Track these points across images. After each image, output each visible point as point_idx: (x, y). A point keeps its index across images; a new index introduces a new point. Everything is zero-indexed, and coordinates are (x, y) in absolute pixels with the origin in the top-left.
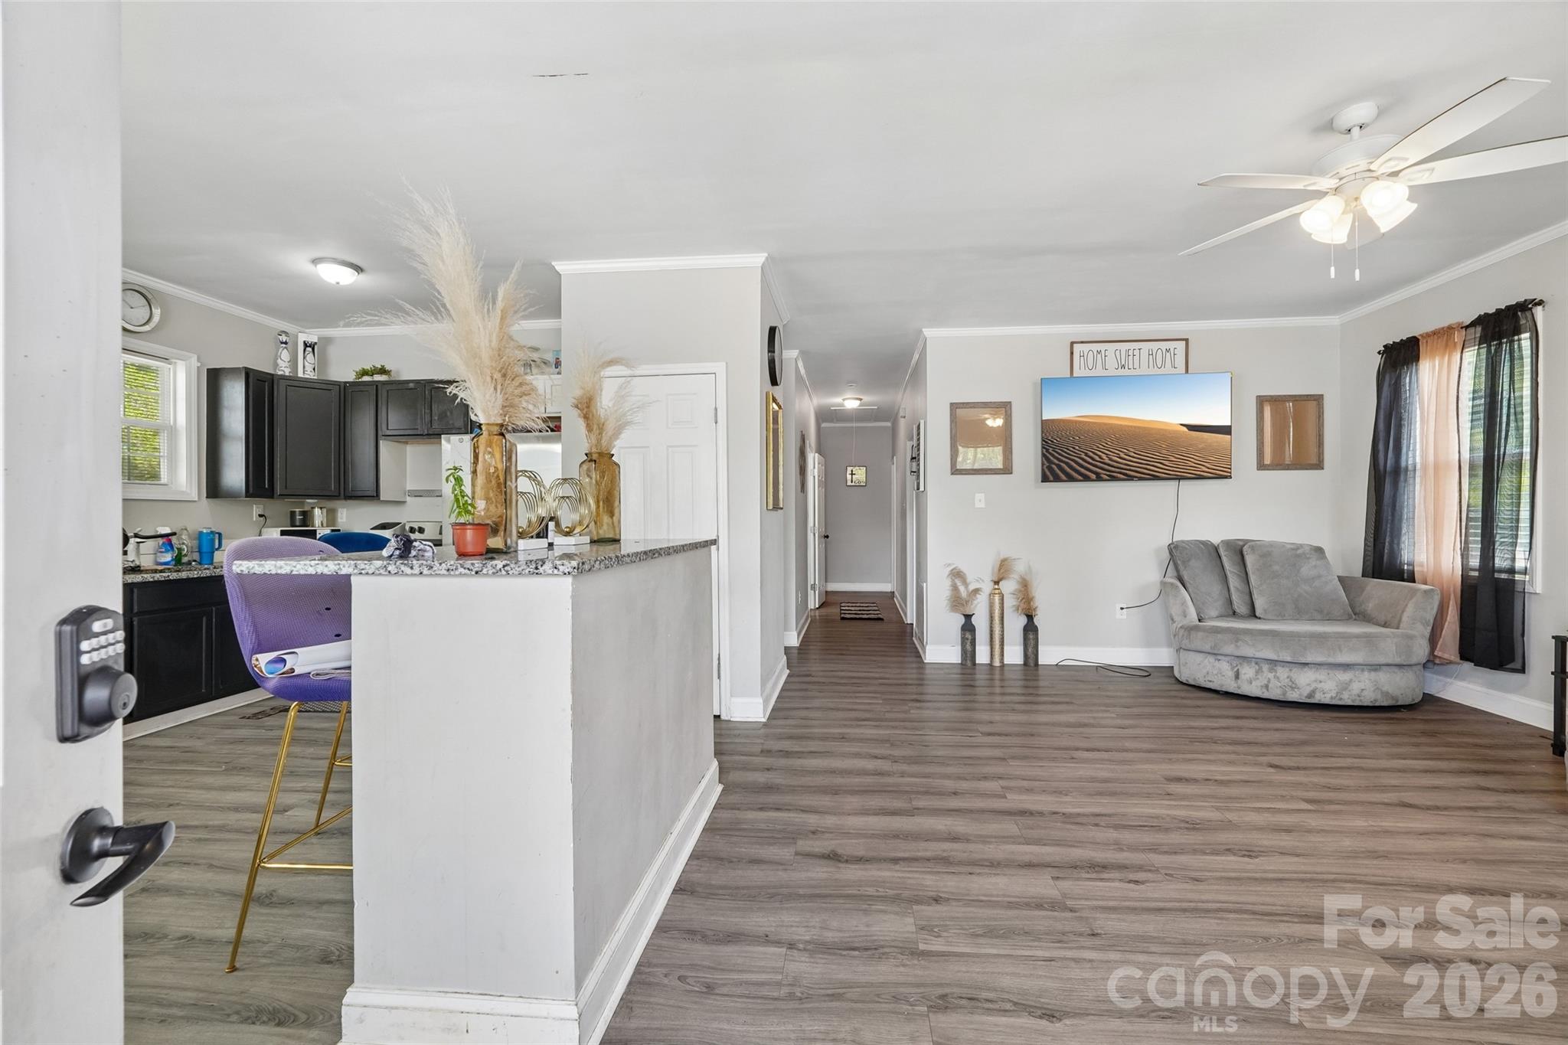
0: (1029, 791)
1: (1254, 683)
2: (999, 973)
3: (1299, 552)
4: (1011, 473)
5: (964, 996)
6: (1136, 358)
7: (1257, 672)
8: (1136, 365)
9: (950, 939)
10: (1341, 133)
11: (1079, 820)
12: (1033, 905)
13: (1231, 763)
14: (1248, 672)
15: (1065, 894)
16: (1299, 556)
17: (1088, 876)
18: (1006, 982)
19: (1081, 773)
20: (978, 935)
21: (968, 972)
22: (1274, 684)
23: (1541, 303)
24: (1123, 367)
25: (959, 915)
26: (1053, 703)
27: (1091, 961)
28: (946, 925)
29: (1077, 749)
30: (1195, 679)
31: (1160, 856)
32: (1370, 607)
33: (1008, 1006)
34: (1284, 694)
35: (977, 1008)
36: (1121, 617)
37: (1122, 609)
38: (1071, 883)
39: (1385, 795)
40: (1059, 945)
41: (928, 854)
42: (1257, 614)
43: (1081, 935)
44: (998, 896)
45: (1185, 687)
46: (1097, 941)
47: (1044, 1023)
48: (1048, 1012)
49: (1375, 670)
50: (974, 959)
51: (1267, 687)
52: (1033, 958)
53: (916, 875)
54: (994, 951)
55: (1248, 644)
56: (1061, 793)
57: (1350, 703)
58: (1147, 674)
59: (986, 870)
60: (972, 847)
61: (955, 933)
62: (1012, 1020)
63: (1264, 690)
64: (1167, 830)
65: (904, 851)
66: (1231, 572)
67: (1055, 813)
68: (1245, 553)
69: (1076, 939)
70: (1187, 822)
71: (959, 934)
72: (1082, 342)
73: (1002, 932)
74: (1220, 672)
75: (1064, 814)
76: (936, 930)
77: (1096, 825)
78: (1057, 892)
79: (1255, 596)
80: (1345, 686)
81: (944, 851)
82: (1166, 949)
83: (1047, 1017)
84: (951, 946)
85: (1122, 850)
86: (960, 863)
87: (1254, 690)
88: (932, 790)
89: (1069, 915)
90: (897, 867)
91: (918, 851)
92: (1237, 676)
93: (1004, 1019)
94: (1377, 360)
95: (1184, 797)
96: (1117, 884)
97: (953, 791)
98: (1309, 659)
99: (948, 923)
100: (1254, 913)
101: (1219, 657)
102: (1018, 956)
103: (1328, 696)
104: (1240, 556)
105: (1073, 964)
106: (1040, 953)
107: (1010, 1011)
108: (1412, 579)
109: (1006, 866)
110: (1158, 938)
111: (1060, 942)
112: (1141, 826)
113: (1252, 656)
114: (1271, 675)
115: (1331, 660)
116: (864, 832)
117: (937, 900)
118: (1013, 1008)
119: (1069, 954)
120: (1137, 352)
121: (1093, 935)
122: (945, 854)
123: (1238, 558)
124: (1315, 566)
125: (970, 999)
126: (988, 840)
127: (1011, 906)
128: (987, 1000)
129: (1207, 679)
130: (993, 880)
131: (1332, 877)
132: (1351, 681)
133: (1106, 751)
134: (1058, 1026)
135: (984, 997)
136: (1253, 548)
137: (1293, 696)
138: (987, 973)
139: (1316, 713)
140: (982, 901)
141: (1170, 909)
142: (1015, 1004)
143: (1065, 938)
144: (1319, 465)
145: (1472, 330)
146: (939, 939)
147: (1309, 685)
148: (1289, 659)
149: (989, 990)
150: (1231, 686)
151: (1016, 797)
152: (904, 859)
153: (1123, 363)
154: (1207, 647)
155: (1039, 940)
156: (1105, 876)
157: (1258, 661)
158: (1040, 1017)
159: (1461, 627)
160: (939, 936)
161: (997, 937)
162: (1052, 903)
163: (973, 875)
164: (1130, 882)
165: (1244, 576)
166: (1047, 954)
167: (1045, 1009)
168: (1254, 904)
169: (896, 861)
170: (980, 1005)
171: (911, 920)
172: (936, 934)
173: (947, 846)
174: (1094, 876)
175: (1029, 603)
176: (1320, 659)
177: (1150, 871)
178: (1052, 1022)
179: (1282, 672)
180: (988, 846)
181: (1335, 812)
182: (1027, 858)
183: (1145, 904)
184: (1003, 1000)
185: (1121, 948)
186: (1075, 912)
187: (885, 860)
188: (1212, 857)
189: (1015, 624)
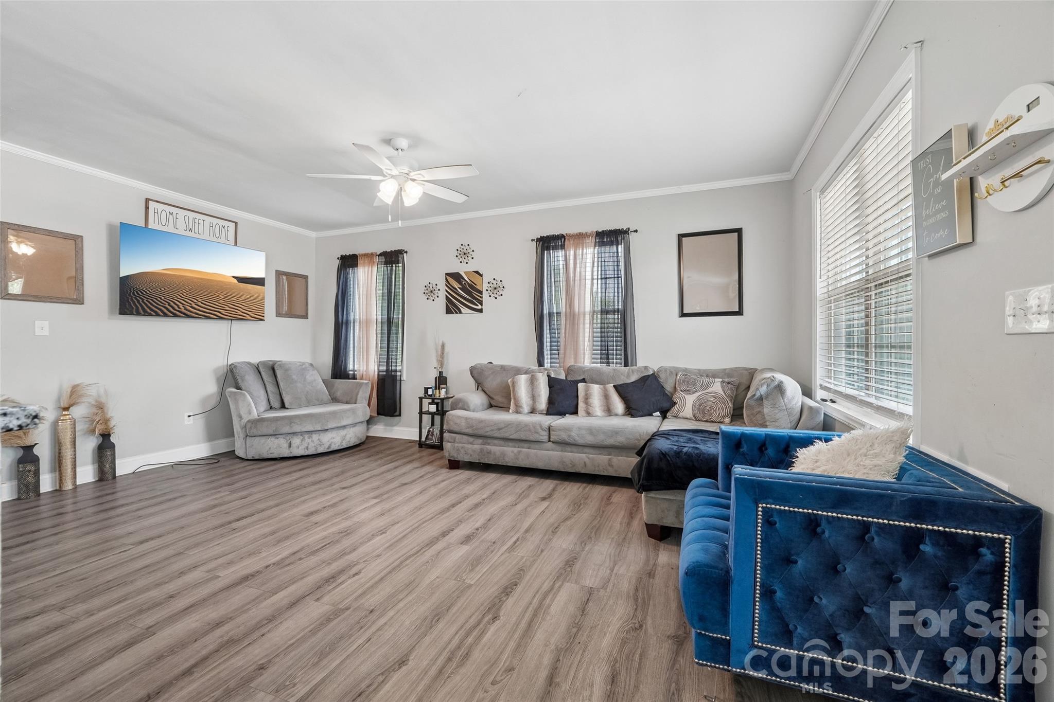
0: (231, 563)
1: (300, 448)
2: (355, 669)
3: (304, 367)
4: (83, 304)
5: (354, 697)
6: (201, 226)
7: (302, 441)
8: (201, 232)
9: (304, 680)
10: (393, 148)
11: (287, 562)
12: (325, 622)
13: (324, 494)
14: (296, 441)
15: (333, 604)
16: (304, 369)
17: (331, 587)
18: (364, 669)
19: (251, 536)
20: (317, 663)
21: (339, 685)
22: (311, 445)
23: (406, 252)
24: (191, 230)
25: (291, 663)
26: (170, 500)
27: (386, 624)
28: (291, 675)
29: (230, 523)
30: (260, 455)
31: (351, 555)
32: (338, 394)
33: (381, 678)
34: (316, 450)
35: (369, 695)
36: (189, 423)
37: (189, 416)
38: (328, 597)
39: (395, 483)
40: (362, 630)
41: (211, 647)
42: (286, 406)
43: (366, 616)
44: (299, 633)
45: (252, 462)
46: (376, 614)
47: (404, 668)
48: (400, 662)
49: (354, 426)
50: (333, 676)
51: (307, 448)
52: (361, 646)
53: (223, 667)
54: (337, 662)
55: (297, 424)
56: (254, 553)
57: (346, 447)
58: (217, 461)
59: (270, 626)
60: (239, 620)
61: (302, 674)
62: (391, 682)
63: (306, 450)
64: (338, 541)
65: (186, 660)
66: (268, 382)
67: (267, 567)
68: (276, 369)
69: (367, 620)
70: (342, 532)
71: (305, 672)
72: (157, 202)
73: (328, 649)
74: (279, 446)
75: (274, 564)
76: (287, 683)
77: (300, 559)
78: (328, 606)
79: (284, 395)
80: (344, 438)
81: (221, 637)
82: (405, 593)
83: (402, 665)
84: (310, 682)
85: (330, 564)
86: (246, 635)
87: (300, 452)
88: (144, 607)
89: (348, 612)
90: (196, 675)
91: (198, 652)
92: (290, 446)
93: (387, 686)
94: (337, 263)
95: (325, 521)
96: (349, 581)
97: (167, 596)
98: (330, 427)
99: (289, 673)
100: (413, 555)
101: (278, 436)
102: (352, 652)
103: (337, 445)
104: (272, 372)
105: (381, 632)
106: (360, 641)
107: (384, 679)
108: (354, 378)
109: (280, 614)
110: (396, 591)
111: (362, 628)
112: (323, 547)
113: (299, 431)
114: (309, 441)
115: (339, 425)
116: (119, 677)
117: (262, 668)
118: (384, 677)
119: (374, 629)
120: (201, 222)
121: (371, 612)
122: (225, 639)
123: (271, 372)
124: (312, 375)
125: (359, 695)
126: (246, 608)
127: (313, 632)
128: (368, 687)
129: (269, 452)
130: (282, 628)
131: (417, 525)
132: (346, 434)
133: (251, 516)
134: (411, 663)
135: (365, 687)
136: (280, 366)
137: (321, 450)
138: (350, 674)
139: (331, 456)
140: (293, 644)
141: (385, 576)
142: (382, 674)
143: (362, 624)
144: (305, 316)
145: (380, 257)
146: (298, 686)
147: (328, 441)
148: (320, 429)
149: (361, 681)
150: (286, 453)
151: (226, 572)
152: (195, 665)
153: (191, 227)
154: (271, 432)
155: (351, 635)
156: (339, 581)
157: (302, 433)
158: (400, 668)
159: (378, 399)
160: (295, 685)
161: (329, 654)
162: (333, 613)
163: (266, 635)
164: (354, 576)
165: (275, 383)
166: (364, 638)
167: (397, 662)
168: (409, 552)
169: (188, 672)
170: (368, 692)
171: (262, 694)
172: (291, 686)
173: (219, 632)
174: (334, 585)
175: (106, 423)
176: (334, 425)
177: (355, 565)
178: (406, 664)
179: (315, 437)
180: (250, 612)
181: (388, 498)
182: (286, 602)
183: (373, 581)
184: (375, 678)
185: (390, 608)
186: (350, 608)
187: (178, 678)
188: (371, 543)
189: (87, 446)
